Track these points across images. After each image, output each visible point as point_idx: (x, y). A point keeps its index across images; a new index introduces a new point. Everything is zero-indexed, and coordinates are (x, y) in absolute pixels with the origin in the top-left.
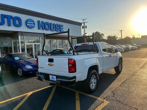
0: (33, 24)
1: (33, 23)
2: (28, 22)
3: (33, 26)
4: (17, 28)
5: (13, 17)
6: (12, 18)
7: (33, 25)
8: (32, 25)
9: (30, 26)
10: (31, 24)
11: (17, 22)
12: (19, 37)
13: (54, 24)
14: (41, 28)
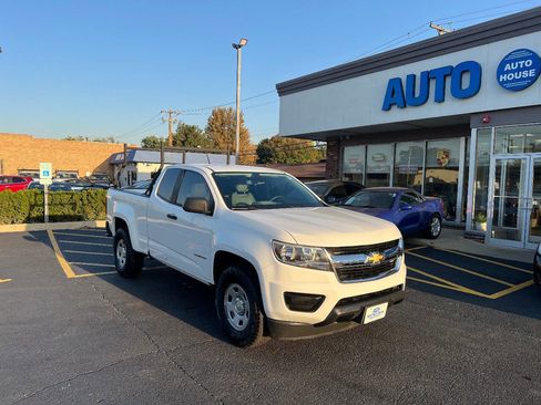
0: (528, 69)
1: (529, 63)
3: (528, 78)
4: (465, 101)
5: (455, 66)
8: (525, 74)
11: (466, 81)
12: (474, 131)
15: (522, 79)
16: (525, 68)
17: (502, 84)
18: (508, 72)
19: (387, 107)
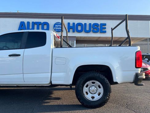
1: (61, 26)
2: (56, 26)
6: (40, 24)
9: (58, 29)
10: (58, 27)
11: (45, 27)
13: (90, 24)
14: (71, 30)
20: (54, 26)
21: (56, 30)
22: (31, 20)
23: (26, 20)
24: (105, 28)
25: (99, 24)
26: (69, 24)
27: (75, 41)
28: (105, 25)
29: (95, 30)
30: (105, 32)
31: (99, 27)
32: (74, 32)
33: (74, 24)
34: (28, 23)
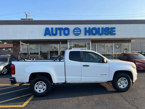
1: (79, 30)
2: (75, 31)
4: (66, 36)
5: (63, 28)
7: (80, 32)
10: (77, 31)
11: (66, 32)
12: (68, 43)
13: (103, 28)
14: (87, 34)
15: (78, 33)
16: (78, 31)
17: (74, 34)
18: (75, 32)
19: (45, 35)
20: (74, 31)
21: (76, 34)
22: (54, 26)
23: (50, 27)
24: (115, 31)
25: (110, 28)
26: (85, 28)
27: (91, 43)
28: (114, 28)
29: (107, 33)
30: (115, 34)
31: (110, 30)
32: (89, 35)
33: (89, 28)
34: (52, 29)
